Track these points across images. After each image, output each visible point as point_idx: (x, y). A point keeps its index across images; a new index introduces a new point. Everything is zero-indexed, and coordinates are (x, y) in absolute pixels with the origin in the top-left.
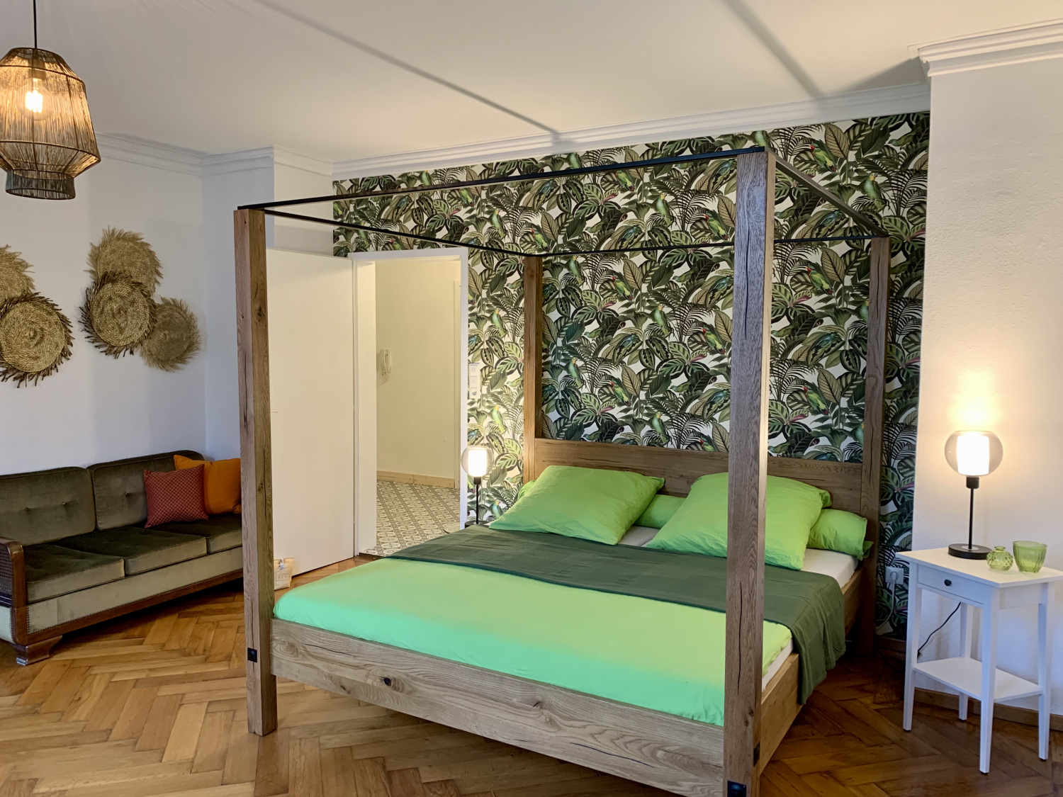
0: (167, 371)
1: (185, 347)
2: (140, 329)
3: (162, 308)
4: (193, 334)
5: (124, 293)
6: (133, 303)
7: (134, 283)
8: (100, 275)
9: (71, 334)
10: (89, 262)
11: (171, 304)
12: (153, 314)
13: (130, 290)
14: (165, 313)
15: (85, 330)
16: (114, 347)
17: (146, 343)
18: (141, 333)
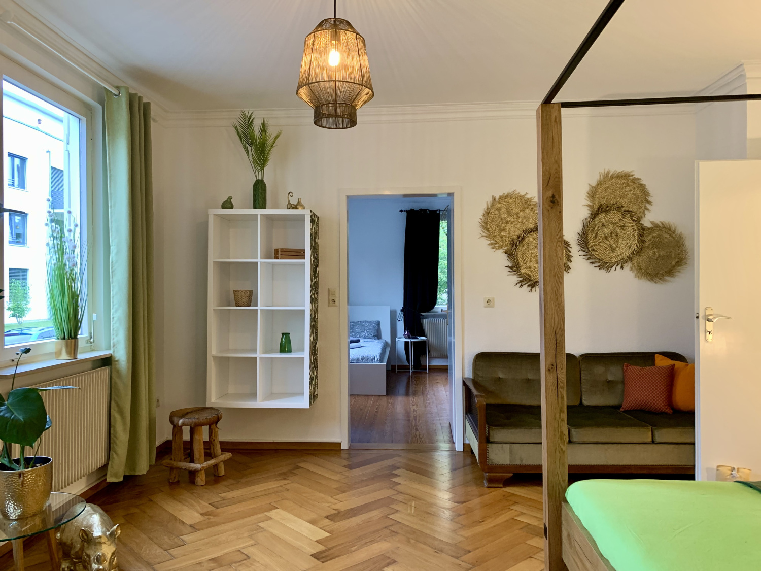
0: (655, 282)
1: (674, 262)
2: (630, 248)
3: (651, 230)
4: (682, 251)
5: (616, 220)
6: (623, 227)
7: (625, 211)
8: (596, 207)
9: (570, 254)
10: (588, 199)
11: (660, 227)
12: (641, 235)
13: (621, 217)
14: (655, 235)
15: (582, 250)
16: (607, 263)
17: (635, 260)
18: (630, 252)
